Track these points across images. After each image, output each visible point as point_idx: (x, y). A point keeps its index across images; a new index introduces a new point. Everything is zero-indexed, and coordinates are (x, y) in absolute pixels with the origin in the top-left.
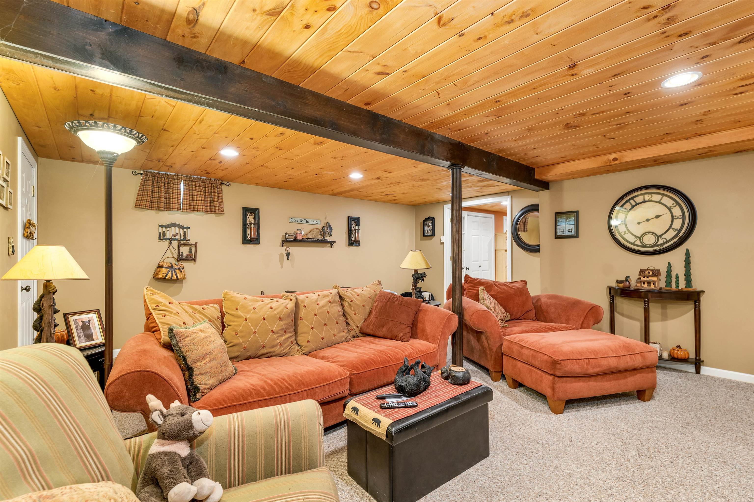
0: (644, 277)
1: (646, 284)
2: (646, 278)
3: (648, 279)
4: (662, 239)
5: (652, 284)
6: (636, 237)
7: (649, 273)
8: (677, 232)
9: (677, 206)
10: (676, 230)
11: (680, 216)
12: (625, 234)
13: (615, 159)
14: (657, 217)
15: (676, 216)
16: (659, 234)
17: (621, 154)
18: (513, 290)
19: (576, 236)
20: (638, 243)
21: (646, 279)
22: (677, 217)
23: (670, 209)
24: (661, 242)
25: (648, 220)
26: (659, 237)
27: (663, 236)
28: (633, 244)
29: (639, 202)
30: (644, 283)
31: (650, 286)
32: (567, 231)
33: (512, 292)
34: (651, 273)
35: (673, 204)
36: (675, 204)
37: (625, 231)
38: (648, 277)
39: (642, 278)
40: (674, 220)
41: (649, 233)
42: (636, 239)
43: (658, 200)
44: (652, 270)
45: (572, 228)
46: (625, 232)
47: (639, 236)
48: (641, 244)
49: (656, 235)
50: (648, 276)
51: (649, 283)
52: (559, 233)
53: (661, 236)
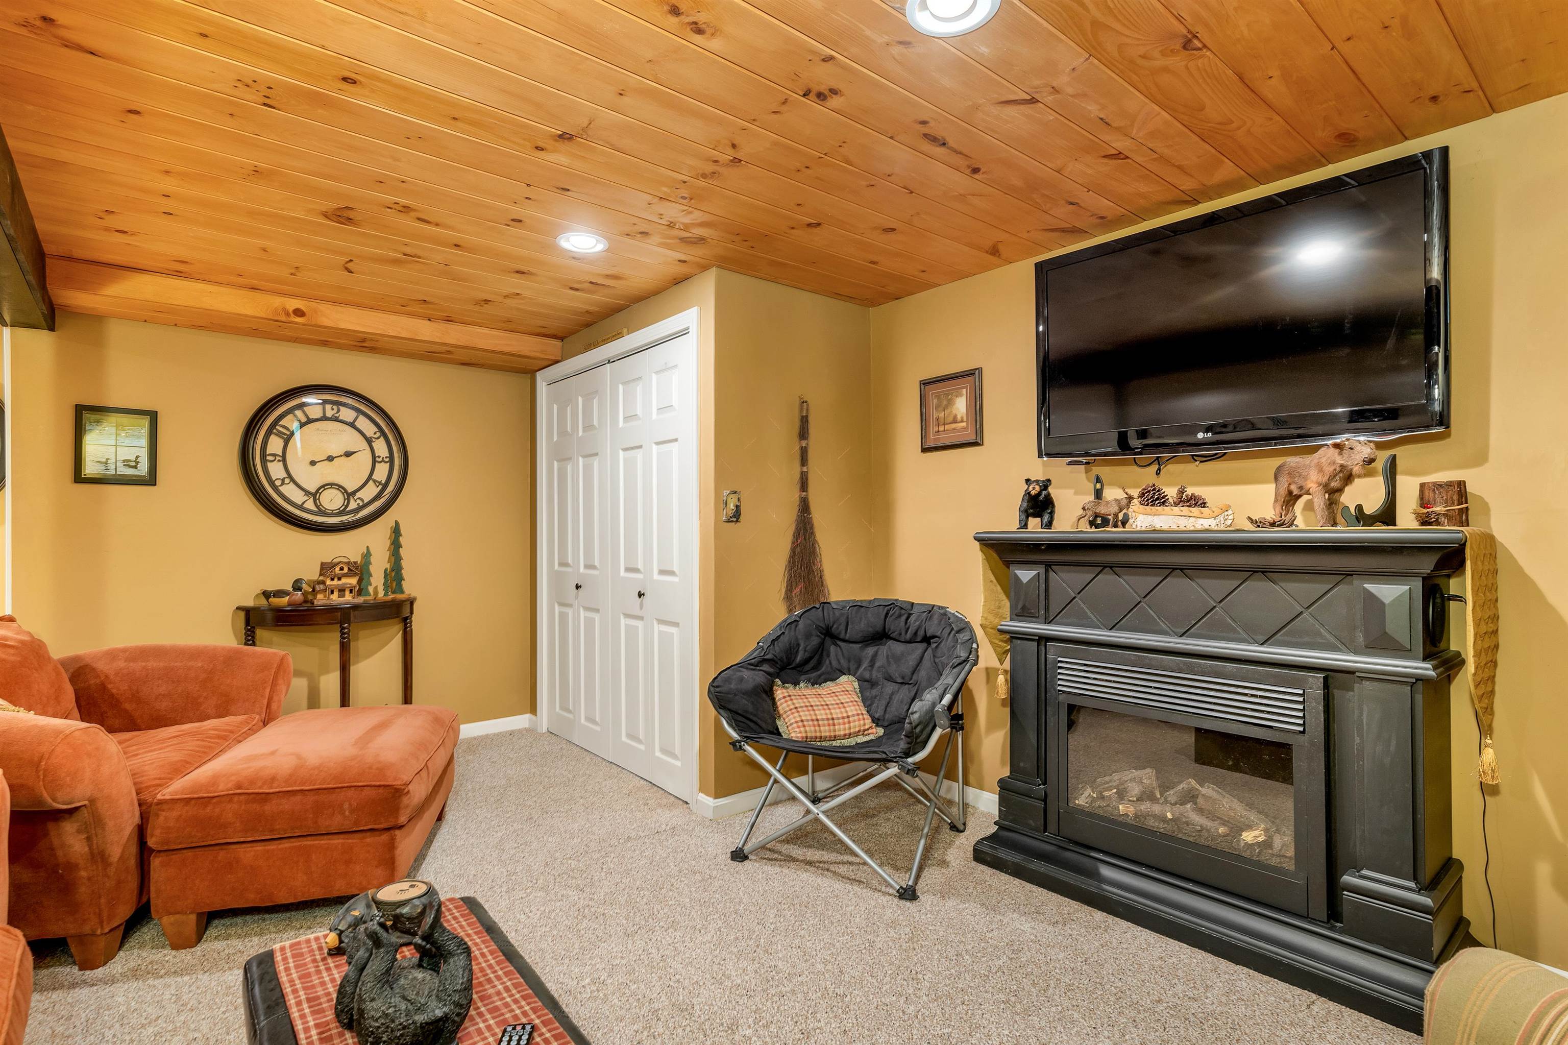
0: (332, 579)
1: (336, 594)
2: (336, 579)
3: (340, 582)
4: (356, 500)
5: (347, 593)
6: (307, 493)
7: (342, 569)
8: (380, 487)
9: (382, 438)
10: (380, 483)
11: (386, 457)
12: (283, 483)
13: (299, 313)
14: (348, 454)
15: (379, 457)
16: (350, 490)
17: (313, 305)
18: (12, 651)
19: (151, 480)
20: (310, 505)
21: (336, 582)
22: (380, 460)
23: (369, 441)
24: (353, 505)
25: (330, 459)
26: (349, 495)
27: (358, 495)
28: (301, 507)
29: (315, 417)
30: (332, 592)
31: (344, 596)
32: (120, 464)
33: (12, 658)
34: (346, 570)
35: (375, 433)
36: (378, 434)
37: (284, 478)
38: (339, 579)
39: (329, 582)
40: (377, 464)
41: (331, 485)
42: (306, 498)
43: (350, 420)
44: (348, 563)
45: (137, 457)
46: (283, 480)
47: (313, 490)
48: (314, 509)
49: (346, 491)
50: (340, 576)
51: (342, 591)
52: (90, 469)
53: (354, 493)
